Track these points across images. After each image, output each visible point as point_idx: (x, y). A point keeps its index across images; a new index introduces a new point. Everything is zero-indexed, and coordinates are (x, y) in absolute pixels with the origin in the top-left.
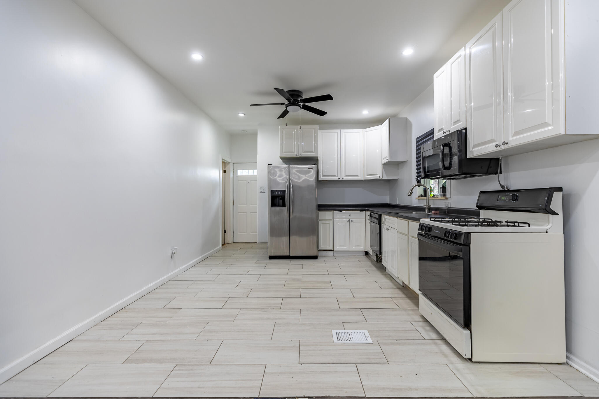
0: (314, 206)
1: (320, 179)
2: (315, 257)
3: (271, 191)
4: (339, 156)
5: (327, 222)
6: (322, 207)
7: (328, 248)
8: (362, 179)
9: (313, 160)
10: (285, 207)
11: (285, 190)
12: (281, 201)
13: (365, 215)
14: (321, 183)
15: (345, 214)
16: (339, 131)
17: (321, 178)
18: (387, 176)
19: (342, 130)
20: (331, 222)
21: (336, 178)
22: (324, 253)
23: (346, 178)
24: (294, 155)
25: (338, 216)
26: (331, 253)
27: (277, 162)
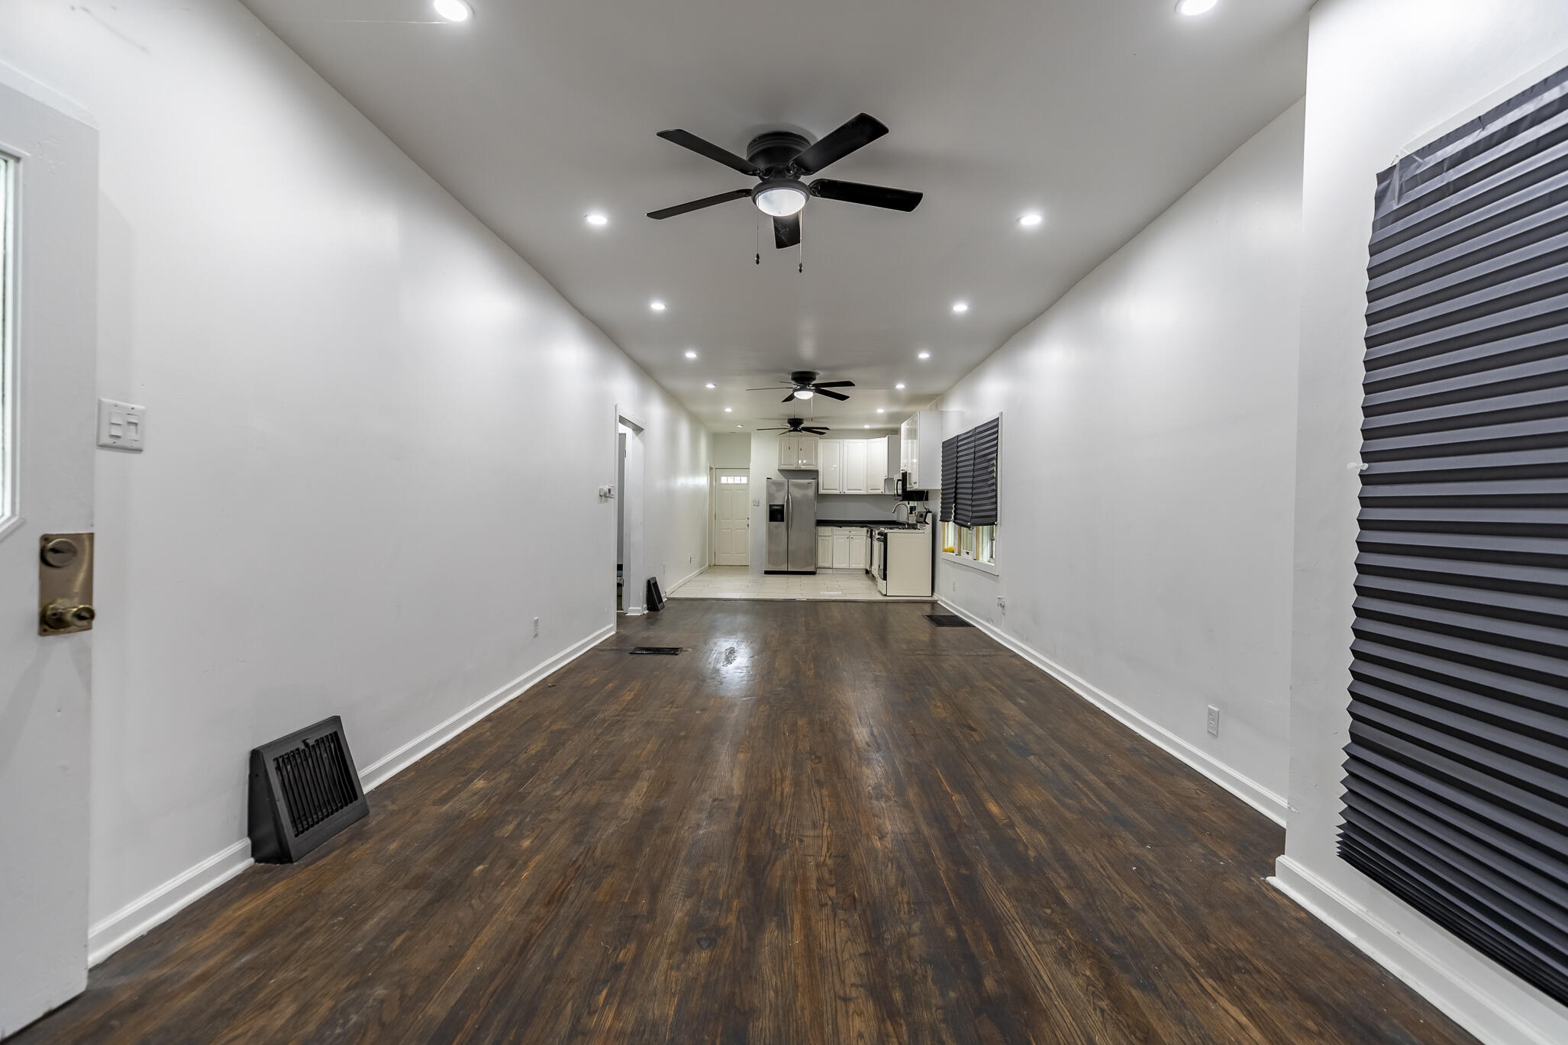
0: (813, 523)
1: (820, 493)
2: (813, 573)
3: (770, 505)
4: (841, 466)
5: (826, 538)
6: (821, 523)
7: (827, 565)
8: (865, 493)
9: (814, 474)
10: (783, 521)
11: (784, 505)
12: (779, 516)
13: (863, 531)
14: (821, 498)
15: (845, 530)
16: (841, 441)
17: (821, 491)
18: (889, 491)
19: (846, 440)
20: (830, 538)
21: (837, 492)
22: (823, 571)
23: (847, 492)
24: (793, 467)
25: (838, 533)
26: (830, 571)
27: (777, 476)
